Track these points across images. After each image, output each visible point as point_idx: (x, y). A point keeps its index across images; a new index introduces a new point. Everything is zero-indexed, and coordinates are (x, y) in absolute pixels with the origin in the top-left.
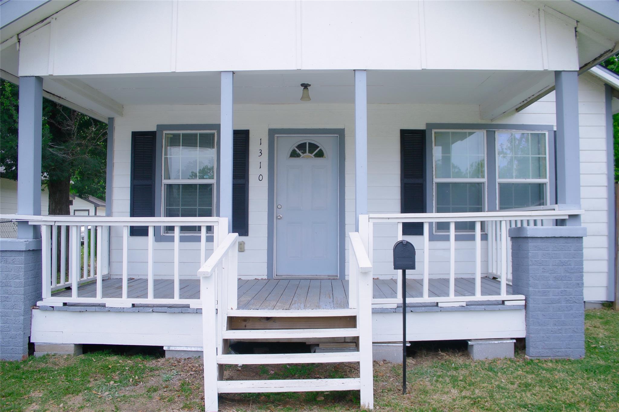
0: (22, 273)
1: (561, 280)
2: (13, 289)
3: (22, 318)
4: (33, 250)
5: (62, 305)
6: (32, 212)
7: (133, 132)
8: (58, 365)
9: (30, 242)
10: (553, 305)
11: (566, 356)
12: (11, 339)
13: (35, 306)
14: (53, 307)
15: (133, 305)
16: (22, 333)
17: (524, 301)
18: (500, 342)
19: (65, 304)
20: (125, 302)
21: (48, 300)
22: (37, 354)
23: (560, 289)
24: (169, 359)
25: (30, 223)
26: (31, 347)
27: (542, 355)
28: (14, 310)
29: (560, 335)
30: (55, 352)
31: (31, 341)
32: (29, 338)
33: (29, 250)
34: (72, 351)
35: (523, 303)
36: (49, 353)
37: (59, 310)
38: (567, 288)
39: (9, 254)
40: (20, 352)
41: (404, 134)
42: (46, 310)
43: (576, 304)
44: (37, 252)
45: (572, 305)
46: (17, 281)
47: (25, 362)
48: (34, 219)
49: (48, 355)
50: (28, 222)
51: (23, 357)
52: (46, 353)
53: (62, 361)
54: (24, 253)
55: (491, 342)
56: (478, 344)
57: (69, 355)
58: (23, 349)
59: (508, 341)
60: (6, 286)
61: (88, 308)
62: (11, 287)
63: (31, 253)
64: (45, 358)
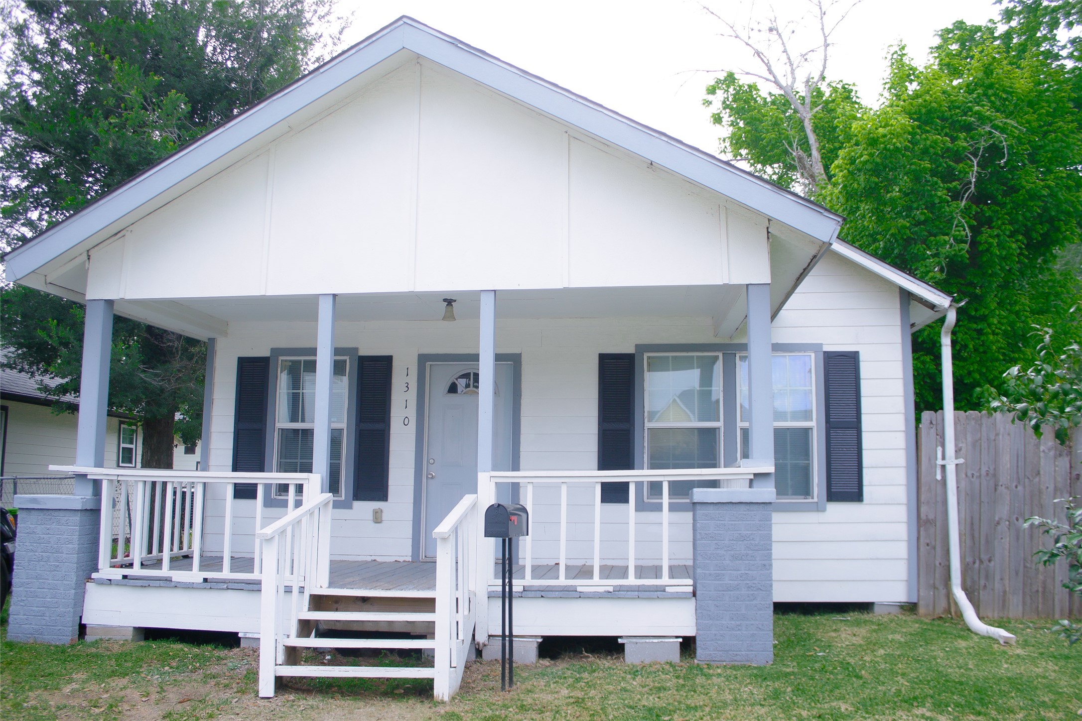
0: (76, 537)
1: (741, 559)
2: (64, 556)
3: (73, 591)
4: (91, 510)
5: (121, 578)
6: (93, 464)
7: (240, 359)
8: (110, 651)
9: (88, 499)
10: (729, 592)
11: (747, 661)
12: (58, 618)
13: (89, 579)
14: (110, 580)
15: (205, 580)
16: (72, 610)
17: (692, 587)
18: (661, 640)
19: (125, 577)
20: (195, 575)
21: (105, 571)
22: (89, 638)
23: (740, 572)
24: (244, 648)
25: (89, 477)
26: (82, 628)
27: (714, 659)
28: (64, 582)
29: (739, 632)
30: (109, 637)
31: (83, 622)
32: (81, 617)
33: (86, 510)
34: (130, 635)
35: (691, 589)
36: (103, 637)
37: (117, 584)
38: (749, 570)
39: (62, 513)
40: (68, 634)
41: (605, 359)
42: (102, 584)
43: (761, 592)
44: (95, 512)
45: (755, 592)
46: (70, 546)
47: (72, 646)
48: (94, 472)
49: (101, 640)
50: (86, 475)
51: (72, 640)
52: (98, 637)
53: (116, 647)
54: (79, 513)
55: (647, 641)
56: (631, 642)
57: (126, 640)
58: (72, 631)
59: (672, 640)
60: (57, 552)
61: (152, 583)
62: (62, 553)
63: (88, 513)
64: (96, 643)
